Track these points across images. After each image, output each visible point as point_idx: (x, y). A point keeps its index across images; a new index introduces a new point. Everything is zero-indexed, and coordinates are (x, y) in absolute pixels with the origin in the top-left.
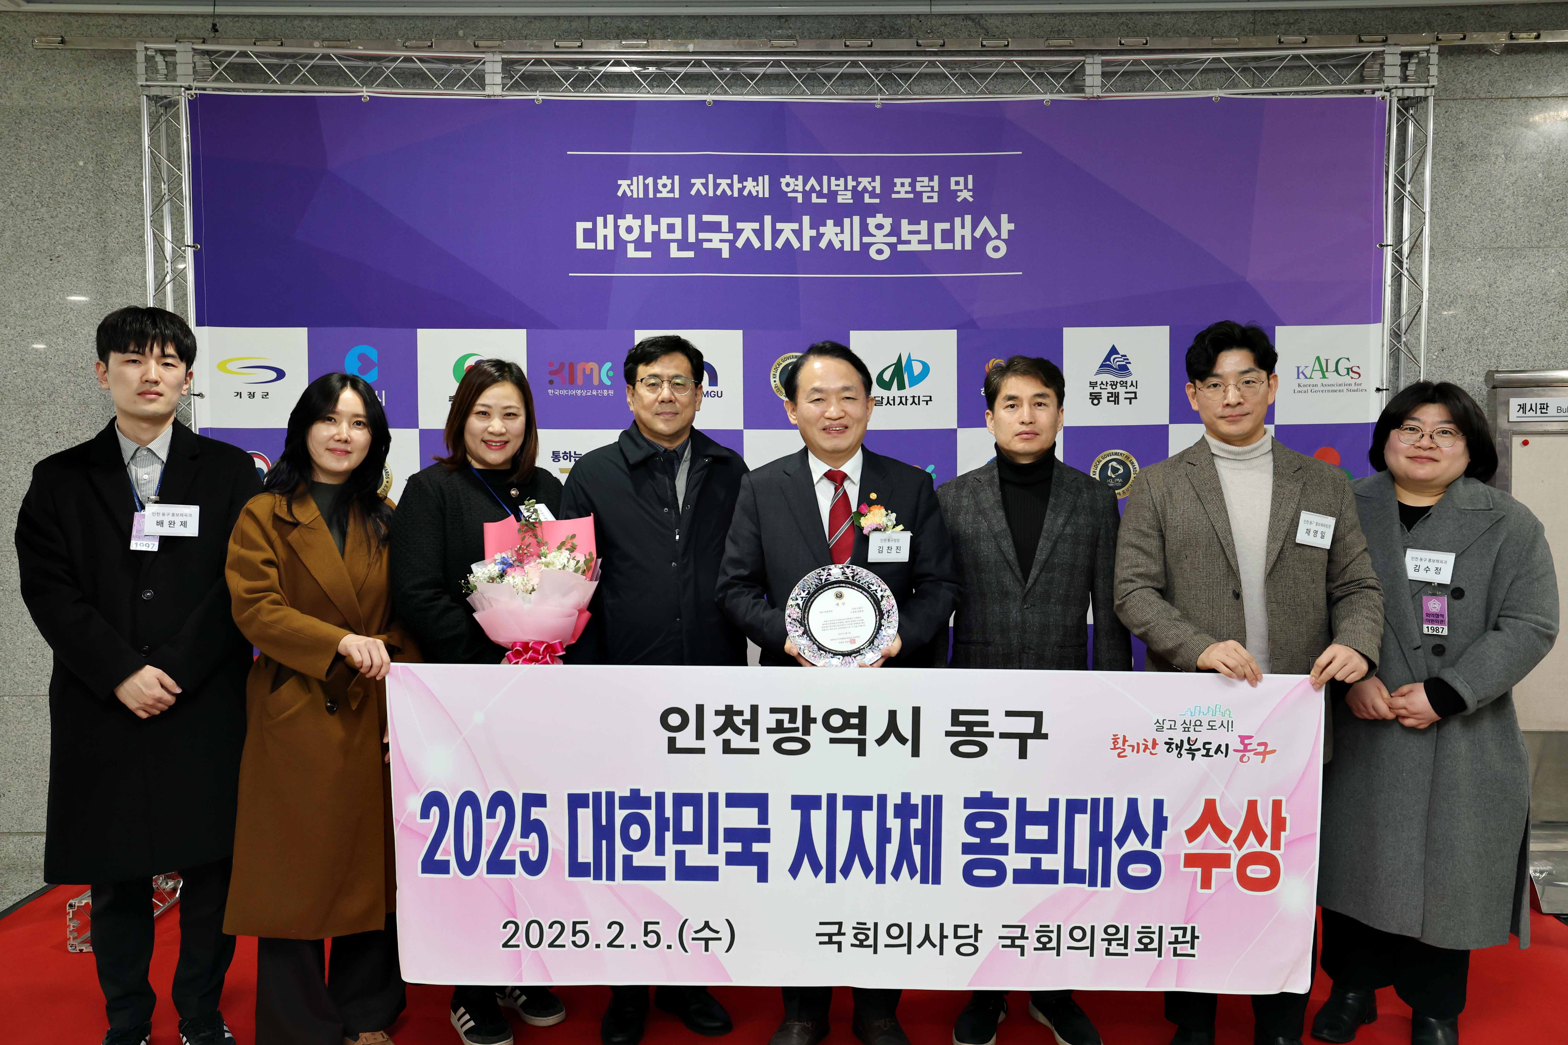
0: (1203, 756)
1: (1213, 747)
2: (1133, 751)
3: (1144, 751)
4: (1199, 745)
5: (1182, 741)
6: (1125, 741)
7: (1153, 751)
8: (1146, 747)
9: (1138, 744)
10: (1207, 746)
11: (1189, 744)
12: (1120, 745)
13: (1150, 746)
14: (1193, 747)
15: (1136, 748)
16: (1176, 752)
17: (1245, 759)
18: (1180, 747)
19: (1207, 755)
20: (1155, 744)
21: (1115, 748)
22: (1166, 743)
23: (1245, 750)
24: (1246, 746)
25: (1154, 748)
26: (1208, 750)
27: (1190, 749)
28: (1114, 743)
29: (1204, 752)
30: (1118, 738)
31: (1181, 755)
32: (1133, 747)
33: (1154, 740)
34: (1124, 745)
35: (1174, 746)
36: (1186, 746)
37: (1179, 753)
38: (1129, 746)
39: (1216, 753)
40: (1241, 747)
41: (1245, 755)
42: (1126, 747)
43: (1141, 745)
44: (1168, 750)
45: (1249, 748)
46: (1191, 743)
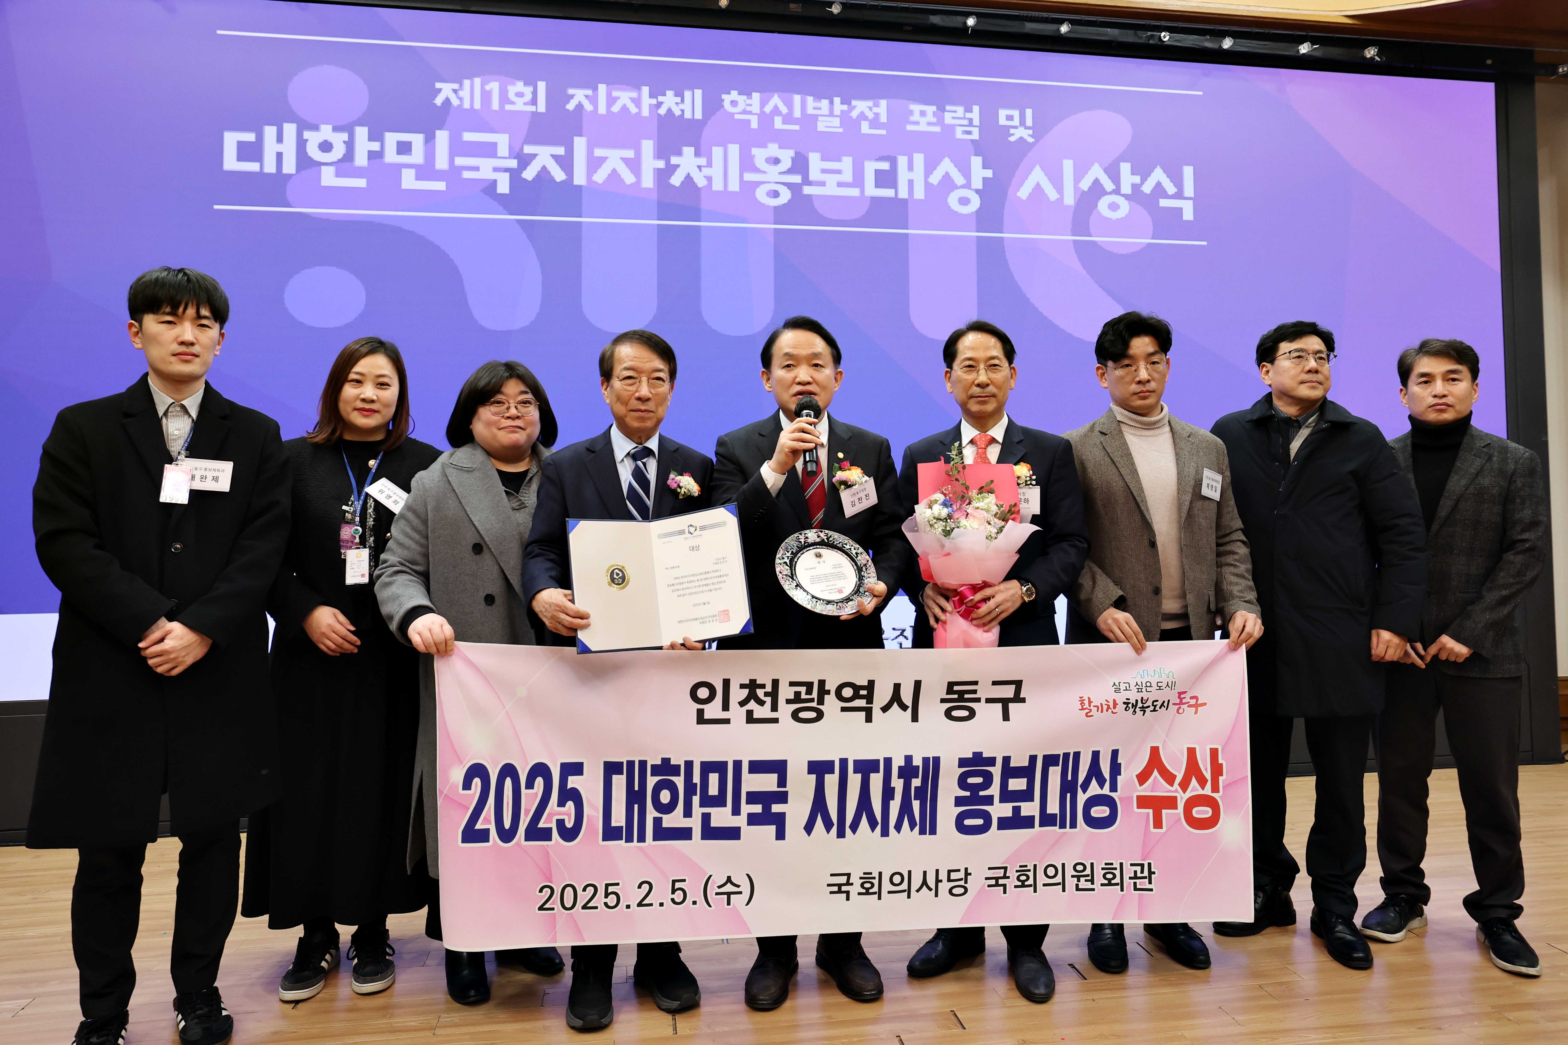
0: (1151, 711)
1: (1159, 704)
2: (1098, 711)
3: (1107, 710)
4: (1149, 703)
5: (1137, 701)
6: (1090, 702)
7: (1114, 711)
8: (1108, 708)
9: (1101, 704)
10: (1155, 704)
11: (1142, 703)
12: (1087, 706)
13: (1112, 706)
14: (1145, 705)
15: (1100, 708)
16: (1132, 710)
17: (1181, 711)
18: (1135, 706)
19: (1154, 710)
20: (1115, 704)
21: (1083, 709)
22: (1124, 703)
23: (1181, 703)
24: (1181, 699)
25: (1115, 708)
26: (1155, 706)
27: (1143, 707)
28: (1081, 704)
29: (1152, 708)
30: (1084, 700)
31: (1136, 712)
32: (1098, 707)
33: (1114, 701)
34: (1090, 706)
35: (1130, 705)
36: (1140, 705)
37: (1135, 711)
38: (1094, 706)
39: (1160, 708)
40: (1178, 701)
41: (1180, 708)
42: (1092, 708)
43: (1104, 705)
44: (1126, 710)
45: (1184, 701)
46: (1144, 702)
